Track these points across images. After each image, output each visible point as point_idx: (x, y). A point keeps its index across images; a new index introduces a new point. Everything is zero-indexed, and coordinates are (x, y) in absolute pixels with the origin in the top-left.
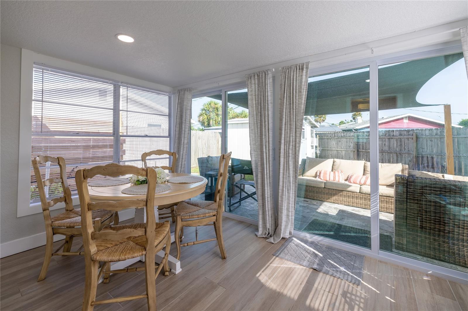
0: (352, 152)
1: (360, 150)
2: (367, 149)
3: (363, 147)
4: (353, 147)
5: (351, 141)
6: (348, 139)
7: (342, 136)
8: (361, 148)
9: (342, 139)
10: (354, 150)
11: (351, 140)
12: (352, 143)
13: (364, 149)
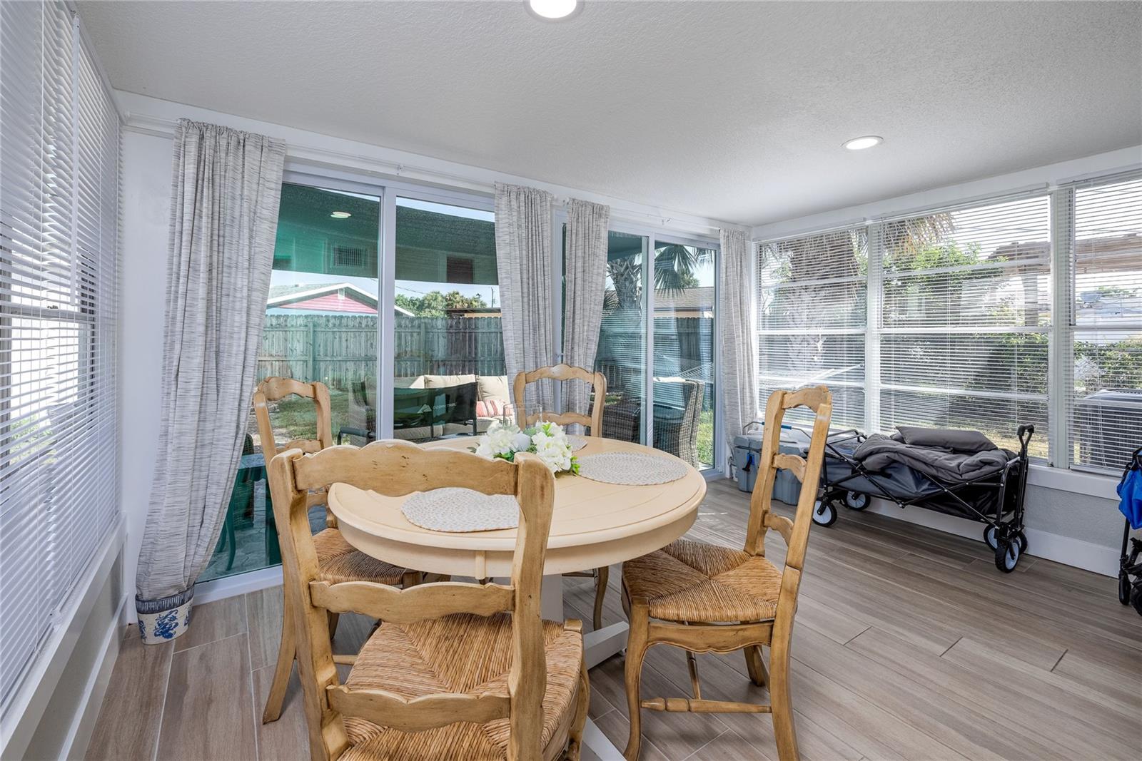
0: (299, 362)
1: (318, 358)
2: (335, 354)
3: (327, 350)
4: (303, 352)
5: (298, 337)
6: (288, 333)
7: (272, 325)
8: (321, 353)
9: (274, 333)
10: (303, 358)
11: (298, 334)
12: (299, 341)
13: (329, 355)
